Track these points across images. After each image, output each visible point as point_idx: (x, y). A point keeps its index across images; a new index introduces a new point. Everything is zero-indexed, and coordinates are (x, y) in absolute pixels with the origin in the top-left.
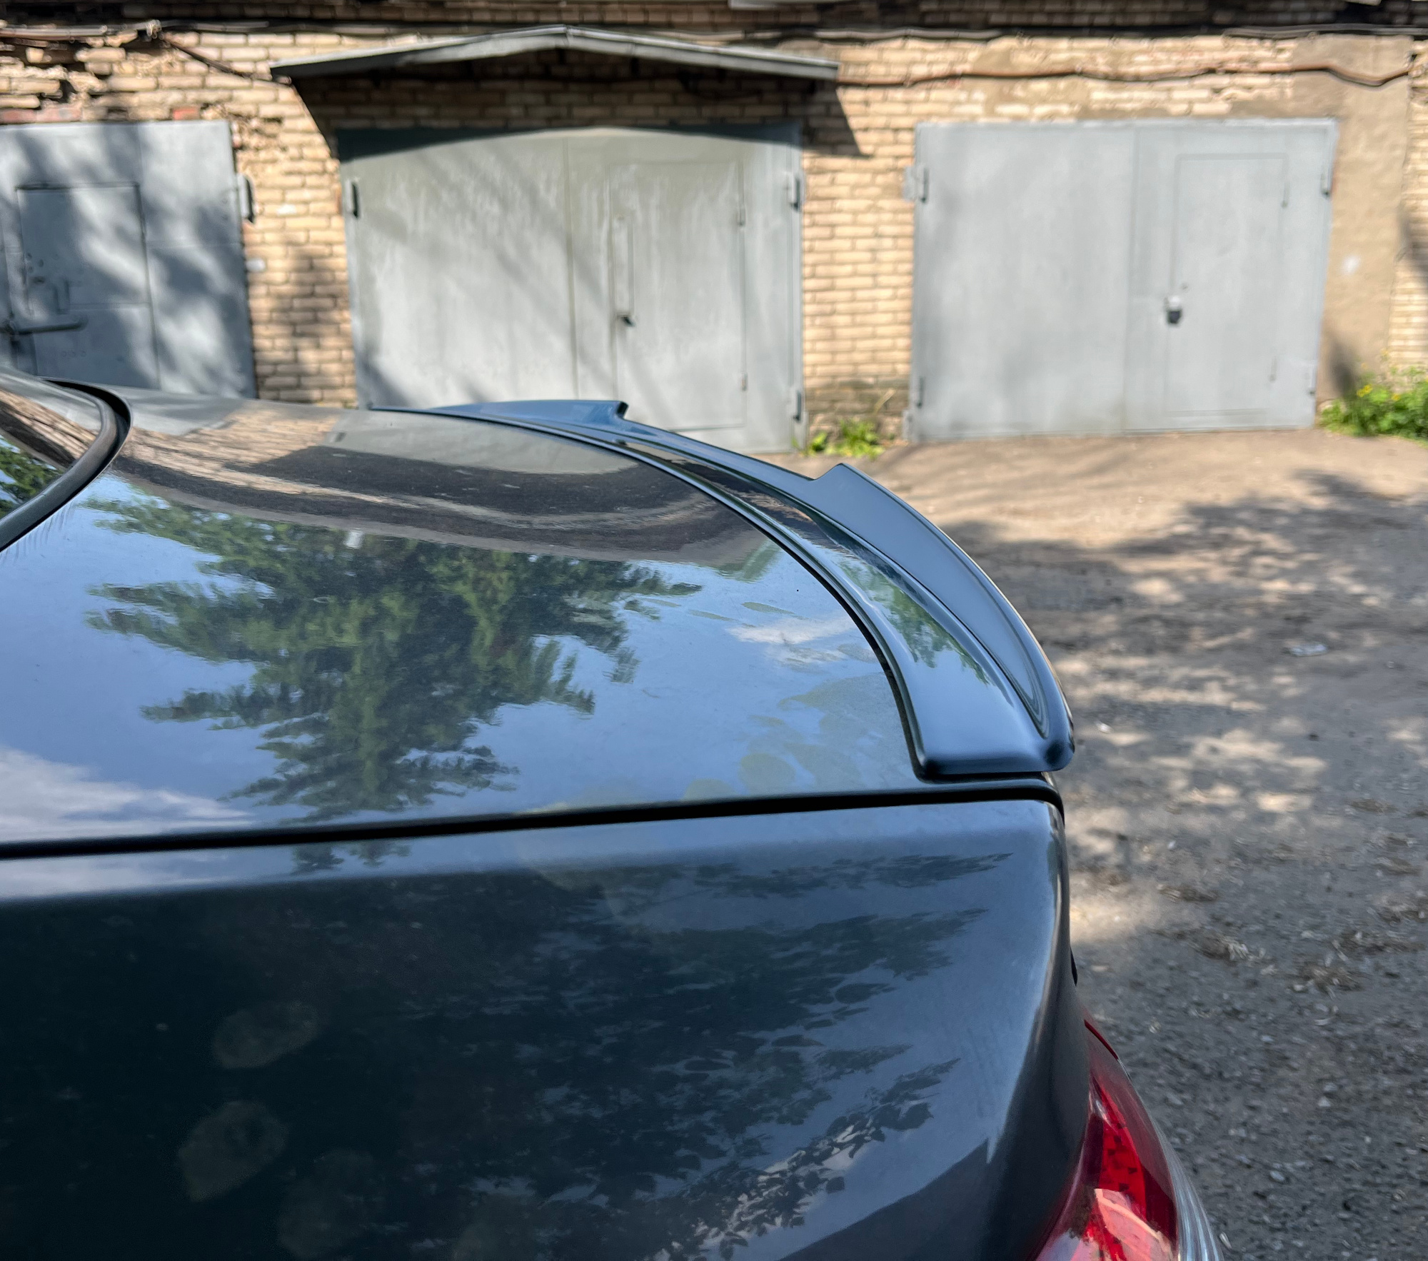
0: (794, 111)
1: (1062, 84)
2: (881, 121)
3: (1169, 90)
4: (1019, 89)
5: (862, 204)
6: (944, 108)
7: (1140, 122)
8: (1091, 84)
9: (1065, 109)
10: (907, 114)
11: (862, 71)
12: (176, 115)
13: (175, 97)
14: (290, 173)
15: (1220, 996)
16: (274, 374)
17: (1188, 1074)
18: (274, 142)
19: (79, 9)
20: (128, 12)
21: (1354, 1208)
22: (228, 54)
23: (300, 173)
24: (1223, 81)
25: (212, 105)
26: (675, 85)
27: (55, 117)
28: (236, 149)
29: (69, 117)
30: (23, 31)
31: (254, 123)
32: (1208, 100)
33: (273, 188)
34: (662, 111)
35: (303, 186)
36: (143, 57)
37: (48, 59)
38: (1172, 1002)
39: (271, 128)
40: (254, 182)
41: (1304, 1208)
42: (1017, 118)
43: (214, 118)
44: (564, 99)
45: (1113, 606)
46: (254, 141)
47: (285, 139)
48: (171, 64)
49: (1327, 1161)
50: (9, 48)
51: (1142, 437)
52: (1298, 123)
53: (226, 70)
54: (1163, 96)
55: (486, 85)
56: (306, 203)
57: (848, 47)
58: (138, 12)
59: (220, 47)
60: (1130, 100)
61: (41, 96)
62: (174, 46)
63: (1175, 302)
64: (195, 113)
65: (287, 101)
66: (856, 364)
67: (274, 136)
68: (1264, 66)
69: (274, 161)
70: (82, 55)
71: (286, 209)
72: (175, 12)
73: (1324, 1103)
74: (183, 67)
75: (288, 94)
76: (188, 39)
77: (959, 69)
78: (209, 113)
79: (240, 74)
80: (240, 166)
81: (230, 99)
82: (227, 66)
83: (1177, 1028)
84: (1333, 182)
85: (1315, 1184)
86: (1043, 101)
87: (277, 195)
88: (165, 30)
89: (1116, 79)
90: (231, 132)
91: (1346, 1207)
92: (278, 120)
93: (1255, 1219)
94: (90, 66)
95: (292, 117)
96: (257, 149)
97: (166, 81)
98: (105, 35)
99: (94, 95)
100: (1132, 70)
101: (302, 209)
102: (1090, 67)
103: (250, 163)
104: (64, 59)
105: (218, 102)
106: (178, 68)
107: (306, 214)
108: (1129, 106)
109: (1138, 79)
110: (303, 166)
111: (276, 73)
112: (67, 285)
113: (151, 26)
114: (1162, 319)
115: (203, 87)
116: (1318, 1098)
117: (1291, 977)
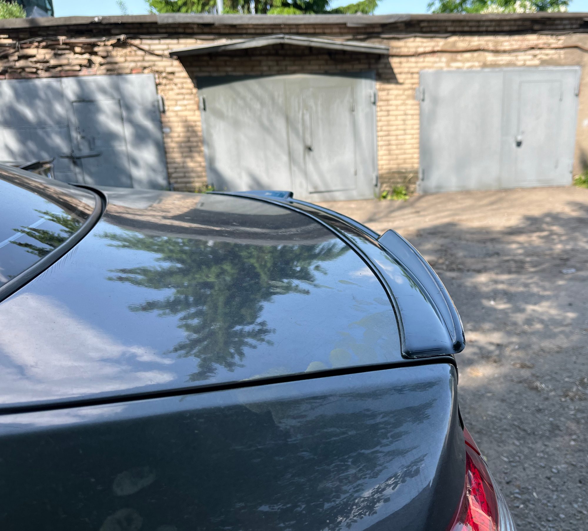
0: (373, 66)
1: (476, 54)
2: (406, 70)
3: (516, 56)
4: (459, 57)
5: (399, 102)
6: (430, 65)
7: (505, 69)
8: (487, 54)
9: (476, 64)
10: (416, 67)
11: (398, 50)
12: (134, 72)
13: (132, 65)
14: (178, 94)
15: (534, 404)
16: (175, 172)
17: (522, 433)
18: (171, 82)
19: (94, 31)
20: (113, 31)
21: (583, 482)
22: (153, 47)
23: (182, 94)
24: (537, 52)
25: (147, 67)
26: (326, 57)
27: (86, 73)
28: (157, 85)
29: (92, 73)
30: (73, 40)
31: (164, 75)
32: (532, 60)
33: (172, 100)
34: (322, 67)
35: (184, 99)
36: (119, 49)
37: (83, 51)
38: (516, 406)
39: (171, 76)
40: (165, 98)
41: (565, 482)
42: (458, 68)
43: (148, 73)
44: (284, 63)
45: (496, 256)
46: (164, 81)
47: (176, 81)
48: (131, 52)
49: (573, 465)
50: (68, 47)
51: (507, 190)
52: (566, 68)
53: (152, 53)
54: (514, 58)
55: (253, 58)
56: (185, 105)
57: (393, 41)
58: (117, 31)
59: (149, 45)
60: (502, 60)
61: (81, 66)
62: (131, 45)
63: (519, 138)
64: (141, 71)
65: (176, 66)
66: (398, 164)
67: (171, 80)
68: (553, 46)
69: (172, 89)
70: (96, 49)
71: (177, 108)
72: (132, 31)
73: (572, 443)
74: (135, 53)
75: (176, 63)
76: (137, 42)
77: (436, 49)
78: (146, 71)
79: (158, 55)
80: (159, 91)
81: (154, 65)
82: (152, 52)
83: (519, 416)
84: (579, 91)
85: (569, 473)
86: (468, 61)
87: (173, 103)
88: (128, 38)
89: (496, 52)
90: (155, 78)
91: (580, 482)
92: (173, 73)
93: (546, 487)
94: (99, 53)
95: (179, 72)
96: (165, 85)
97: (129, 59)
98: (104, 41)
99: (101, 65)
100: (502, 48)
101: (183, 108)
102: (486, 47)
103: (163, 90)
104: (89, 50)
105: (150, 66)
106: (133, 53)
107: (186, 110)
108: (501, 63)
109: (505, 52)
110: (184, 91)
111: (172, 55)
112: (94, 139)
113: (122, 37)
114: (514, 145)
115: (143, 60)
116: (570, 441)
117: (560, 396)
